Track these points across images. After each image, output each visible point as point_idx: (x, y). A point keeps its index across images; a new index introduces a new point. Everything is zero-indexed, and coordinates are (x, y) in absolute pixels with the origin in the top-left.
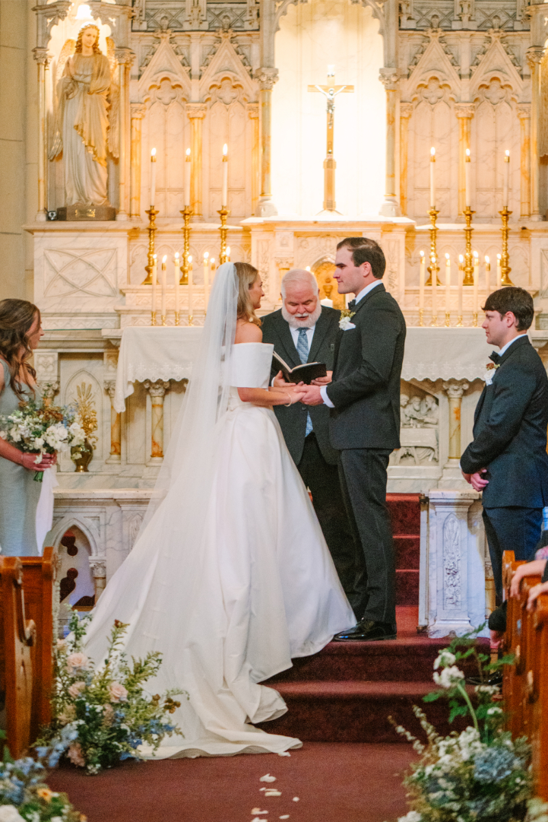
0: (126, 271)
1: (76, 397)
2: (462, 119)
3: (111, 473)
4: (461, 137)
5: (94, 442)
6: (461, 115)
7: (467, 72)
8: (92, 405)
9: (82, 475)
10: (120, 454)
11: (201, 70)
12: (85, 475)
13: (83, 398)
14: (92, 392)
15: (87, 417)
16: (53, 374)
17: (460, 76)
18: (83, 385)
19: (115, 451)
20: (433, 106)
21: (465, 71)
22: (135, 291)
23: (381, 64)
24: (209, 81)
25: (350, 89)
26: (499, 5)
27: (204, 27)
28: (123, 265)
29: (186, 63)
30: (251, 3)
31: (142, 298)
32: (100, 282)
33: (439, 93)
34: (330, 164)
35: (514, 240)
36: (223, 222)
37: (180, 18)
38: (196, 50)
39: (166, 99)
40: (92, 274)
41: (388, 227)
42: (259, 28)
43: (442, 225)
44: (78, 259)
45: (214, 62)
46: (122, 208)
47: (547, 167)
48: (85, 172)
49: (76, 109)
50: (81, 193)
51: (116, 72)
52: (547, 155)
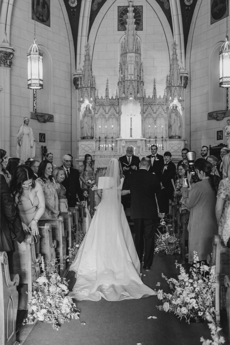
2: (154, 121)
4: (154, 124)
11: (108, 112)
17: (154, 113)
20: (149, 118)
23: (140, 111)
24: (109, 114)
25: (135, 115)
26: (161, 100)
27: (109, 104)
28: (95, 147)
29: (105, 111)
30: (117, 100)
31: (98, 153)
32: (91, 150)
33: (150, 116)
34: (131, 129)
35: (164, 142)
36: (112, 139)
37: (104, 103)
38: (107, 109)
39: (102, 117)
40: (89, 149)
41: (142, 140)
42: (118, 105)
43: (151, 140)
44: (87, 146)
45: (111, 111)
46: (94, 137)
47: (170, 129)
48: (87, 131)
49: (86, 120)
50: (87, 134)
51: (93, 113)
52: (170, 127)
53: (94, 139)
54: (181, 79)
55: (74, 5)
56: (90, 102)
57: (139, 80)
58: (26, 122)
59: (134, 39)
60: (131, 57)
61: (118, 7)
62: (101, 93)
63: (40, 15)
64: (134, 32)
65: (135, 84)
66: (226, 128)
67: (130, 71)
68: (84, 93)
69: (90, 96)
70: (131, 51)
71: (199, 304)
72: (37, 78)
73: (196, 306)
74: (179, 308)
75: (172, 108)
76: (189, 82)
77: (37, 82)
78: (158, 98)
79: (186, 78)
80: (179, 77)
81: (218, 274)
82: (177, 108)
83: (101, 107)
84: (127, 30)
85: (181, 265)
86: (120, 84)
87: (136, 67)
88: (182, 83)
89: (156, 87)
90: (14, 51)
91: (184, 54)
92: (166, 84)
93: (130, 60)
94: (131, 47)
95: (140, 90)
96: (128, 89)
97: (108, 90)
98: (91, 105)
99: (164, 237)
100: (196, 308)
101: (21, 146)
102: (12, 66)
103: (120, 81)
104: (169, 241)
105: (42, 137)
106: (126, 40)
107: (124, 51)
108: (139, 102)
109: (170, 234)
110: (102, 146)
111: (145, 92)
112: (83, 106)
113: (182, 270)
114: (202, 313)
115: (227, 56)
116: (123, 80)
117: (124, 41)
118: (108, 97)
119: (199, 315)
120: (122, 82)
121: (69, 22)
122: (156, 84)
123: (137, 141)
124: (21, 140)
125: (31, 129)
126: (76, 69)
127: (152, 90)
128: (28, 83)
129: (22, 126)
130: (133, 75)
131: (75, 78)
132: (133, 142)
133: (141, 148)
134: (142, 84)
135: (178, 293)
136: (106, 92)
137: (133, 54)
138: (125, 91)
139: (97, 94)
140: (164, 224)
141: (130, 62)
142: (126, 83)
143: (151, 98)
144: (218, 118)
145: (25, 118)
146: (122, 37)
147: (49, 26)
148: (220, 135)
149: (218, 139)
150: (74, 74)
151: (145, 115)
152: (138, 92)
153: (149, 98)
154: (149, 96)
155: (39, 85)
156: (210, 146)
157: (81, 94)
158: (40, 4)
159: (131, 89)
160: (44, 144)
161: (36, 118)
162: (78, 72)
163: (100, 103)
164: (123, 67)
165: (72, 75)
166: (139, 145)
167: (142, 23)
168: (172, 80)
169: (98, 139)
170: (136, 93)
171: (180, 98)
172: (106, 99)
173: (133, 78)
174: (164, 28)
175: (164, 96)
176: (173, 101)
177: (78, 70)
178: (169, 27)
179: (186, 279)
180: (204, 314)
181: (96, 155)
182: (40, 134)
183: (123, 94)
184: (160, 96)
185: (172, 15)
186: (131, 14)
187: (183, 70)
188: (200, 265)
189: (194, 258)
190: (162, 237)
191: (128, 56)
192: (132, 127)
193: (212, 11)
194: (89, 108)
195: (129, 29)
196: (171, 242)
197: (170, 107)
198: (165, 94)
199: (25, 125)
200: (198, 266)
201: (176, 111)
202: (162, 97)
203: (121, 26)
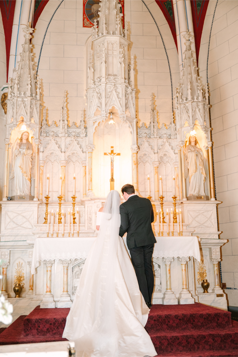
0: (37, 219)
1: (16, 268)
2: (155, 167)
3: (29, 298)
4: (155, 173)
5: (23, 285)
6: (155, 166)
7: (157, 152)
8: (23, 271)
9: (18, 299)
10: (33, 290)
11: (65, 150)
12: (19, 299)
13: (19, 268)
14: (23, 265)
15: (20, 275)
16: (7, 259)
17: (154, 153)
18: (19, 263)
19: (31, 288)
20: (144, 164)
21: (156, 152)
22: (40, 226)
24: (68, 153)
25: (119, 154)
27: (66, 135)
28: (36, 216)
29: (60, 147)
37: (58, 133)
38: (64, 143)
39: (53, 160)
40: (24, 220)
44: (20, 214)
45: (70, 148)
46: (36, 196)
49: (20, 160)
53: (35, 199)
60: (112, 44)
65: (121, 90)
67: (110, 69)
68: (18, 107)
69: (29, 115)
70: (112, 34)
75: (188, 144)
78: (160, 127)
87: (122, 59)
93: (110, 48)
95: (130, 104)
118: (65, 122)
126: (7, 81)
134: (133, 94)
138: (101, 103)
142: (103, 89)
143: (147, 127)
153: (143, 126)
154: (143, 123)
157: (11, 110)
169: (44, 200)
170: (124, 108)
171: (205, 123)
172: (61, 126)
174: (159, 27)
175: (171, 124)
178: (167, 25)
184: (163, 124)
191: (106, 41)
201: (196, 149)
203: (88, 20)
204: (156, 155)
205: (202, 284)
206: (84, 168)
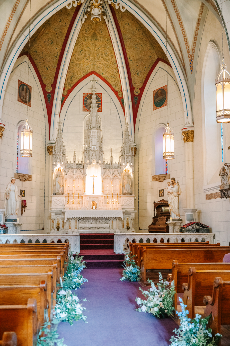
2: (111, 181)
3: (62, 231)
4: (111, 183)
8: (59, 221)
16: (54, 217)
19: (63, 228)
20: (107, 179)
21: (112, 174)
23: (101, 174)
24: (76, 175)
25: (96, 177)
26: (116, 165)
27: (76, 168)
28: (64, 201)
29: (73, 173)
30: (82, 164)
31: (67, 206)
32: (61, 204)
33: (108, 177)
34: (94, 187)
35: (119, 198)
36: (78, 195)
37: (72, 167)
38: (75, 171)
39: (70, 177)
40: (60, 202)
41: (102, 196)
42: (84, 168)
43: (109, 196)
44: (58, 200)
45: (77, 173)
46: (64, 193)
47: (123, 188)
48: (59, 188)
49: (58, 179)
50: (58, 191)
51: (63, 174)
52: (123, 186)
53: (64, 194)
54: (132, 150)
55: (50, 91)
56: (61, 166)
57: (100, 150)
58: (13, 181)
59: (97, 119)
60: (94, 132)
61: (83, 93)
62: (70, 159)
63: (24, 98)
64: (96, 114)
65: (97, 153)
66: (167, 188)
67: (93, 143)
68: (57, 158)
69: (61, 161)
70: (94, 128)
71: (165, 305)
72: (28, 149)
73: (163, 307)
74: (152, 309)
75: (125, 171)
76: (137, 152)
77: (28, 152)
78: (114, 164)
79: (135, 149)
80: (130, 148)
81: (176, 285)
82: (129, 172)
83: (70, 170)
84: (91, 112)
85: (152, 281)
86: (85, 153)
87: (98, 140)
88: (132, 153)
89: (113, 155)
90: (5, 125)
91: (134, 131)
92: (120, 153)
93: (93, 134)
94: (94, 125)
95: (101, 158)
96: (92, 156)
97: (75, 157)
98: (62, 168)
99: (129, 268)
100: (163, 308)
101: (8, 200)
102: (2, 137)
103: (86, 150)
104: (133, 272)
105: (23, 193)
106: (90, 119)
107: (89, 127)
108: (100, 167)
109: (133, 267)
110: (71, 200)
111: (104, 159)
112: (56, 168)
113: (153, 284)
114: (167, 311)
115: (168, 137)
116: (88, 149)
117: (88, 119)
118: (75, 162)
119: (165, 312)
120: (87, 151)
121: (45, 103)
122: (112, 153)
123: (98, 197)
124: (8, 195)
125: (16, 187)
126: (49, 139)
127: (109, 157)
128: (20, 152)
129: (10, 184)
130: (95, 146)
131: (48, 146)
132: (95, 197)
133: (101, 202)
134: (102, 153)
135: (151, 299)
136: (74, 158)
137: (96, 131)
138: (89, 158)
139: (67, 160)
140: (128, 259)
141: (93, 136)
142: (90, 152)
143: (109, 163)
144: (160, 180)
145: (12, 178)
146: (86, 116)
147: (30, 106)
148: (161, 193)
149: (160, 196)
150: (48, 143)
151: (104, 176)
152: (99, 159)
153: (107, 163)
154: (107, 162)
155: (29, 154)
156: (154, 201)
157: (54, 159)
158: (24, 89)
159: (94, 156)
160: (24, 199)
161: (19, 178)
162: (51, 141)
163: (69, 166)
164: (88, 140)
165: (46, 144)
166: (99, 200)
167: (102, 106)
168: (125, 151)
169: (67, 195)
170: (98, 160)
171: (131, 164)
172: (73, 164)
173: (95, 148)
174: (118, 111)
175: (119, 162)
176: (126, 167)
177: (51, 140)
178: (122, 110)
179: (156, 290)
180: (168, 311)
181: (66, 208)
182: (21, 190)
183: (88, 160)
184: (116, 162)
185: (124, 102)
186: (94, 101)
187: (133, 143)
188: (163, 281)
189: (159, 277)
190: (128, 268)
191: (92, 131)
192: (94, 186)
193: (154, 101)
194: (60, 171)
195: (93, 111)
196: (134, 272)
197: (123, 171)
198: (119, 160)
199: (12, 183)
200: (162, 282)
201: (128, 174)
202: (117, 163)
203: (85, 108)
204: (112, 176)
205: (127, 227)
206: (83, 181)
